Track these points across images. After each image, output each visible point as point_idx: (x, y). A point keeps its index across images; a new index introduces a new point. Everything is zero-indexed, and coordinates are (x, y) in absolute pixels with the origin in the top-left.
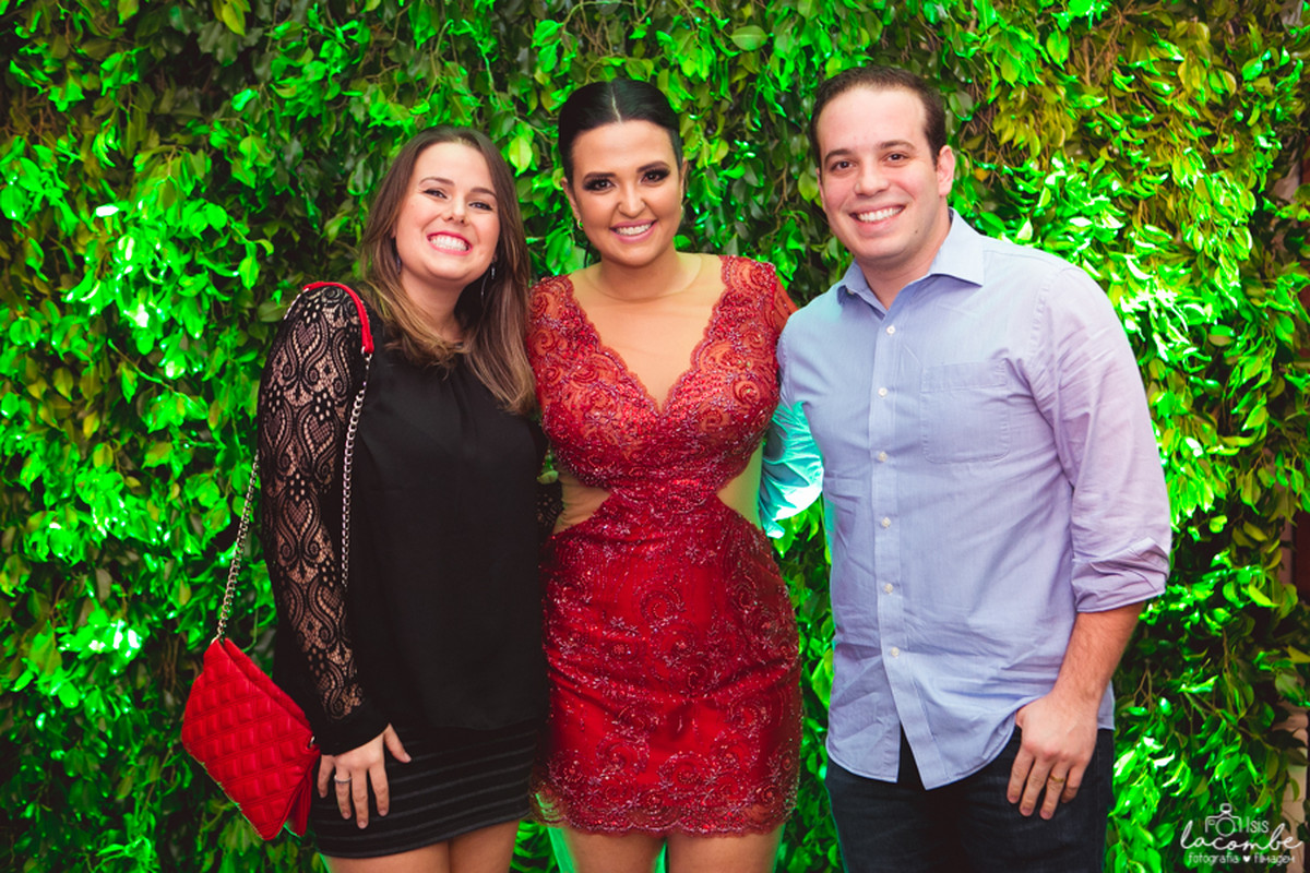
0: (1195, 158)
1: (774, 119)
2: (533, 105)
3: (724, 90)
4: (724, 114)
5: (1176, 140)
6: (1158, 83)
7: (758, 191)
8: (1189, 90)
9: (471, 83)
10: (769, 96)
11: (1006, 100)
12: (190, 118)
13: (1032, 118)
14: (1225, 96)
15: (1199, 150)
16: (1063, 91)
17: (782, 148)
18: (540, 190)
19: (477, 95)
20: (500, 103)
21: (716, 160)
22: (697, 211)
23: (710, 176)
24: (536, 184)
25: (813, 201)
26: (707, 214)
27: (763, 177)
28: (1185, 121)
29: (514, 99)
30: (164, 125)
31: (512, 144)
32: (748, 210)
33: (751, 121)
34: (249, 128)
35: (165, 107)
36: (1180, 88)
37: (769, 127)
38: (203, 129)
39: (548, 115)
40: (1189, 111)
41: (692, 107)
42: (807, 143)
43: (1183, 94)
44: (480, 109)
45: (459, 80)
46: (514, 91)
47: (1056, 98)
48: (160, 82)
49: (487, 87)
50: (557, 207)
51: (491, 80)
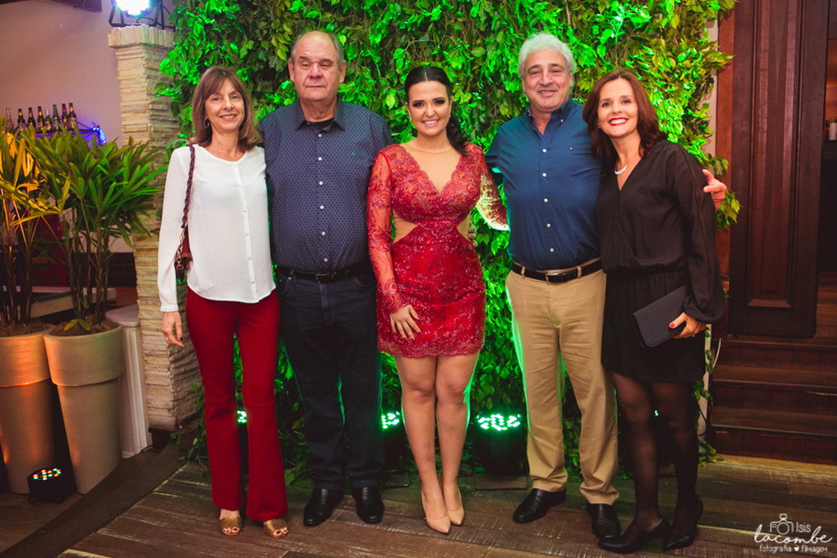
0: (659, 94)
1: (490, 84)
2: (396, 82)
3: (469, 73)
4: (471, 82)
5: (652, 87)
6: (643, 64)
7: (483, 112)
8: (657, 66)
9: (373, 75)
10: (486, 75)
11: (582, 73)
12: (267, 92)
13: (593, 80)
14: (671, 69)
15: (661, 90)
16: (605, 68)
17: (493, 95)
18: (398, 115)
19: (375, 79)
20: (383, 82)
21: (466, 100)
22: (460, 121)
23: (464, 107)
24: (397, 112)
25: (506, 116)
26: (464, 122)
27: (484, 107)
28: (655, 79)
29: (388, 80)
30: (258, 96)
31: (388, 97)
32: (479, 119)
33: (480, 85)
34: (288, 95)
35: (259, 89)
36: (653, 66)
37: (487, 87)
38: (271, 97)
39: (402, 85)
40: (657, 75)
41: (457, 80)
42: (503, 92)
43: (654, 68)
44: (376, 85)
45: (367, 73)
46: (387, 77)
47: (603, 71)
48: (257, 80)
49: (378, 76)
50: (406, 121)
51: (379, 73)
